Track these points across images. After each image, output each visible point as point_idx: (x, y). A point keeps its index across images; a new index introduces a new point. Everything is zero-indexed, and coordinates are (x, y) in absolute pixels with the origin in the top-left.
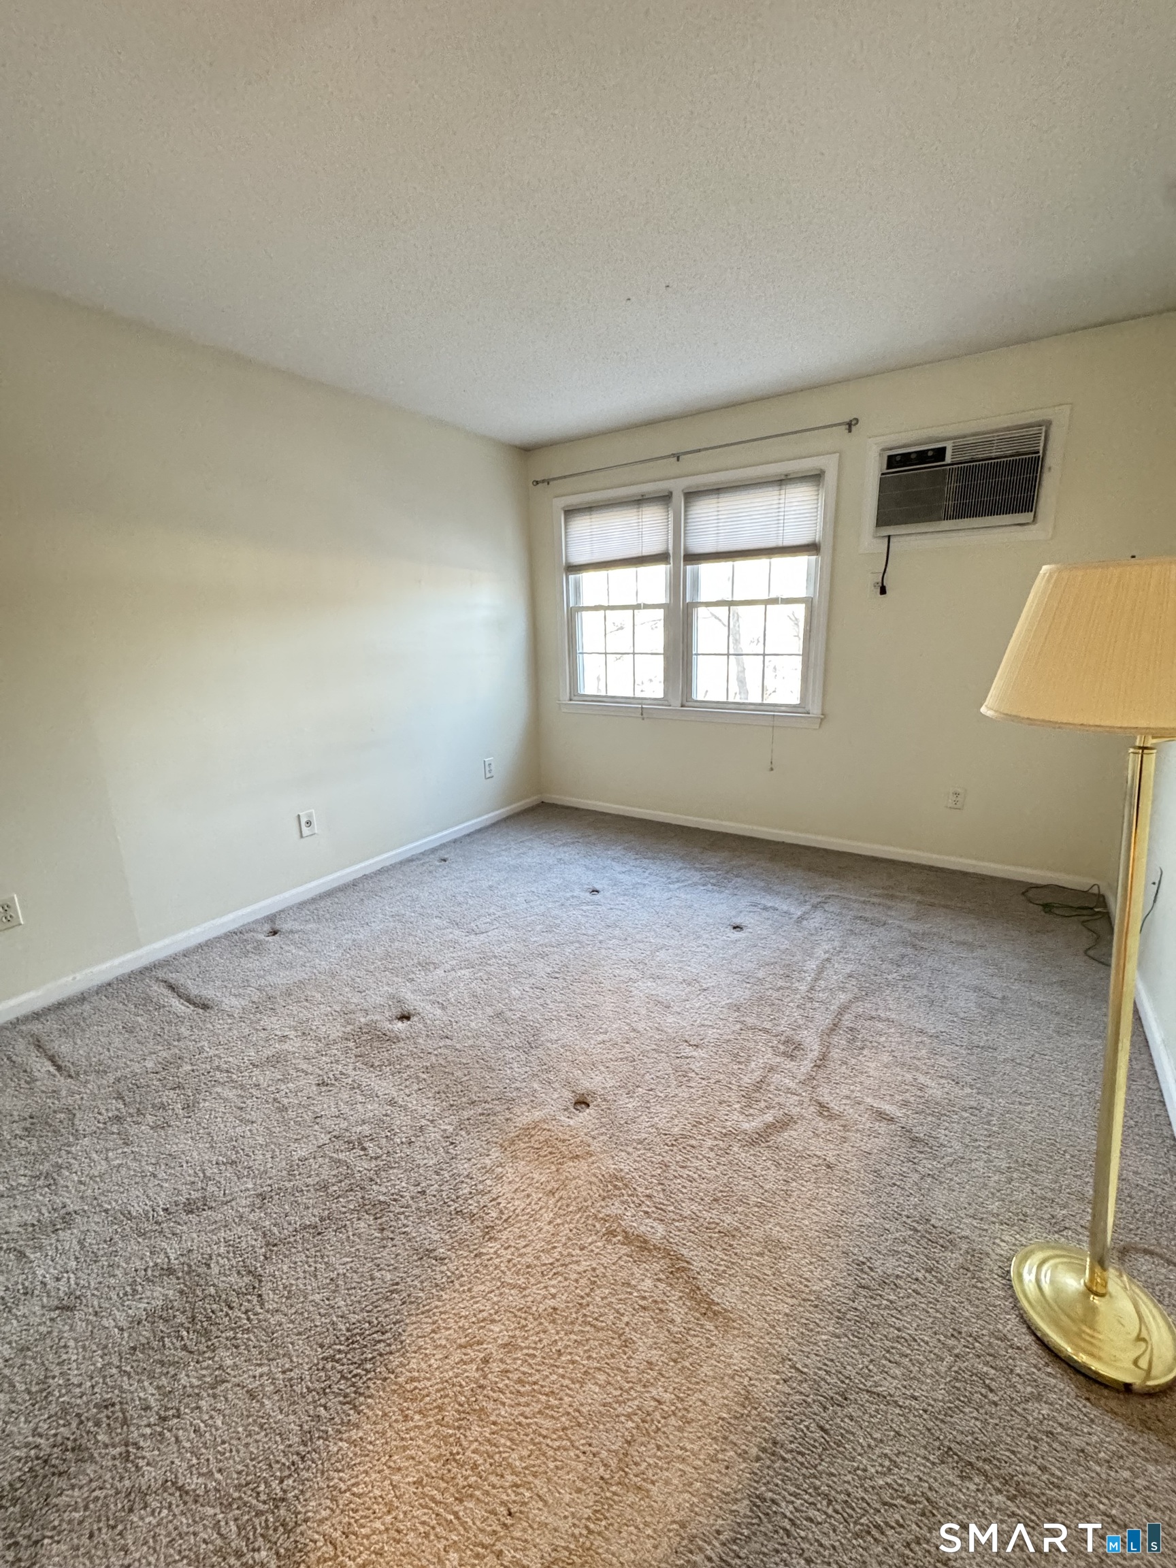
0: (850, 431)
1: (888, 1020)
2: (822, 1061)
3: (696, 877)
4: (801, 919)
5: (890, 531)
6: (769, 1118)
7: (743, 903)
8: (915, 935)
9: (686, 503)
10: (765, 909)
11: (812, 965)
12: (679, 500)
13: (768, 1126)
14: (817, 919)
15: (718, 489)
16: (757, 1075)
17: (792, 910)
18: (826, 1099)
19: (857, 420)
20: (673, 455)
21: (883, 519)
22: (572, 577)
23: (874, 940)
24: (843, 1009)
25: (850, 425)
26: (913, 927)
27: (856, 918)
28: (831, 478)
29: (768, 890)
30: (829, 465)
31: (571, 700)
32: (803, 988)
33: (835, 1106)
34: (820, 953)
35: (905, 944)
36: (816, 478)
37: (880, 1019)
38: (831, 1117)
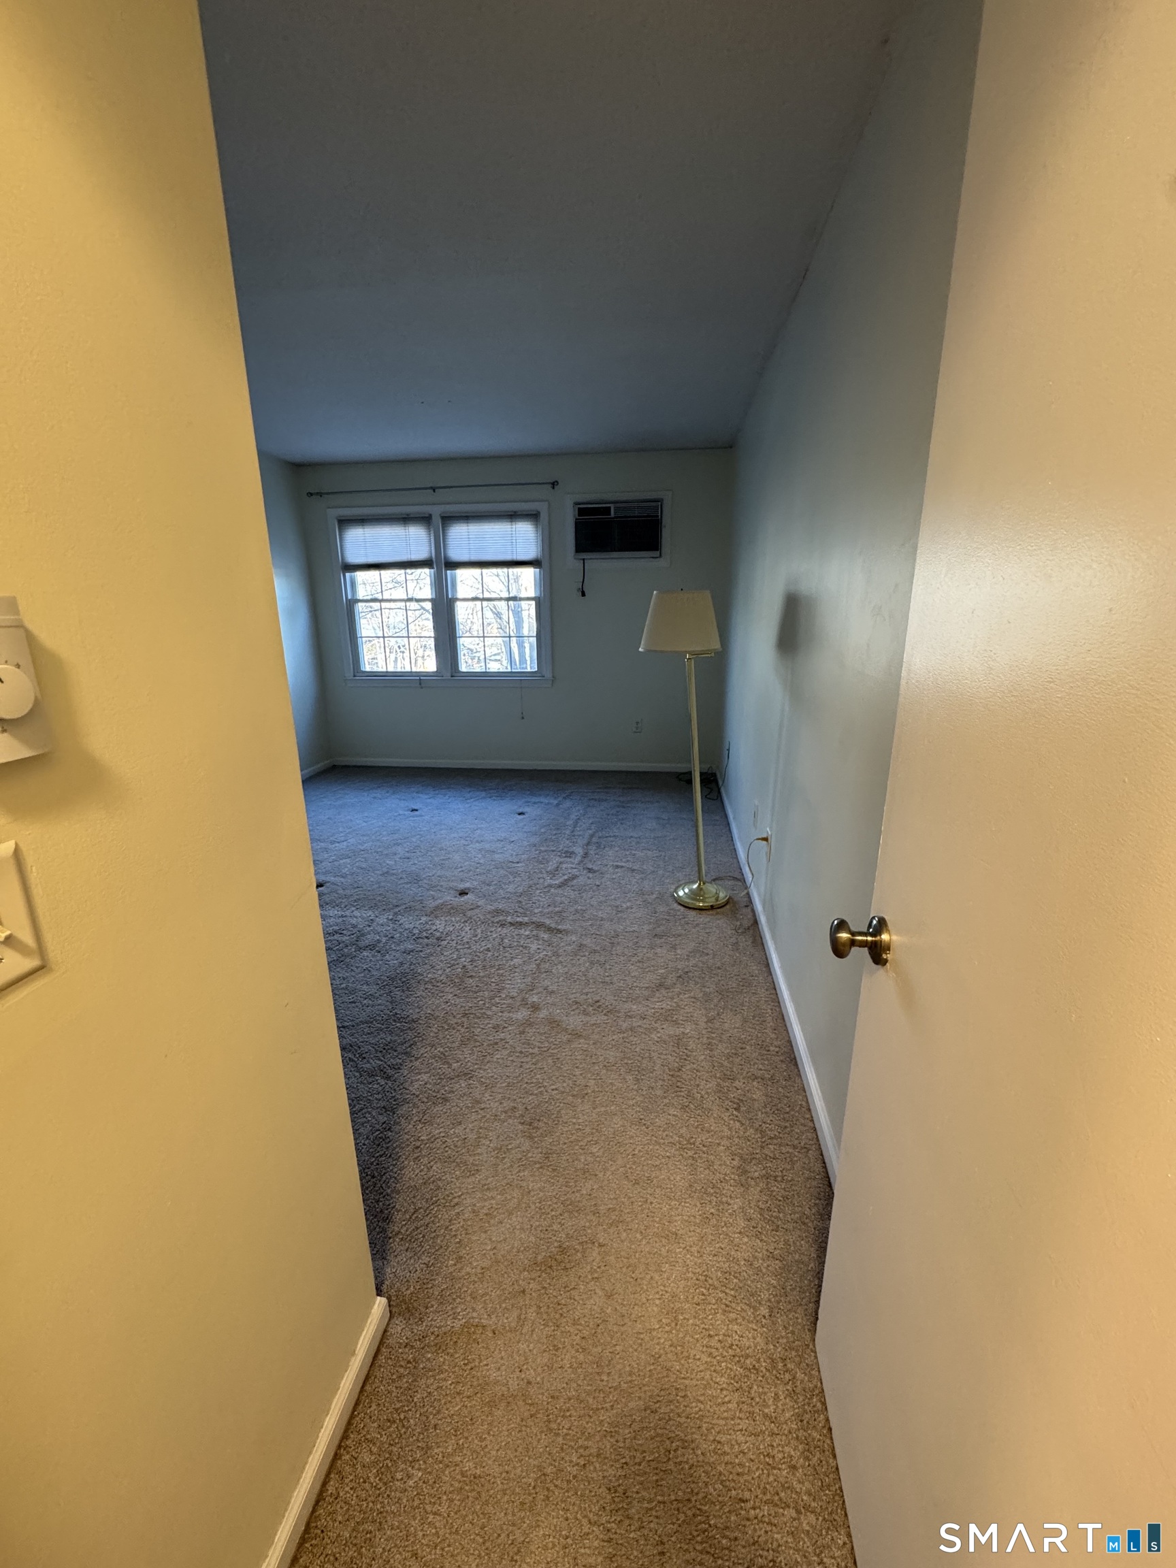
0: (553, 488)
1: (614, 836)
2: (586, 855)
3: (483, 794)
4: (558, 805)
5: (584, 555)
6: (566, 877)
7: (520, 803)
8: (623, 802)
9: (443, 524)
10: (535, 803)
11: (570, 822)
12: (437, 520)
13: (566, 880)
14: (568, 803)
15: (467, 517)
16: (555, 865)
17: (552, 801)
18: (590, 867)
19: (557, 482)
20: (431, 488)
21: (579, 548)
22: (348, 575)
23: (602, 808)
24: (592, 836)
25: (554, 484)
26: (621, 799)
27: (590, 800)
28: (544, 516)
29: (533, 794)
30: (542, 508)
31: (355, 676)
32: (568, 832)
33: (596, 868)
34: (573, 817)
35: (618, 806)
36: (533, 517)
37: (610, 836)
38: (595, 872)
